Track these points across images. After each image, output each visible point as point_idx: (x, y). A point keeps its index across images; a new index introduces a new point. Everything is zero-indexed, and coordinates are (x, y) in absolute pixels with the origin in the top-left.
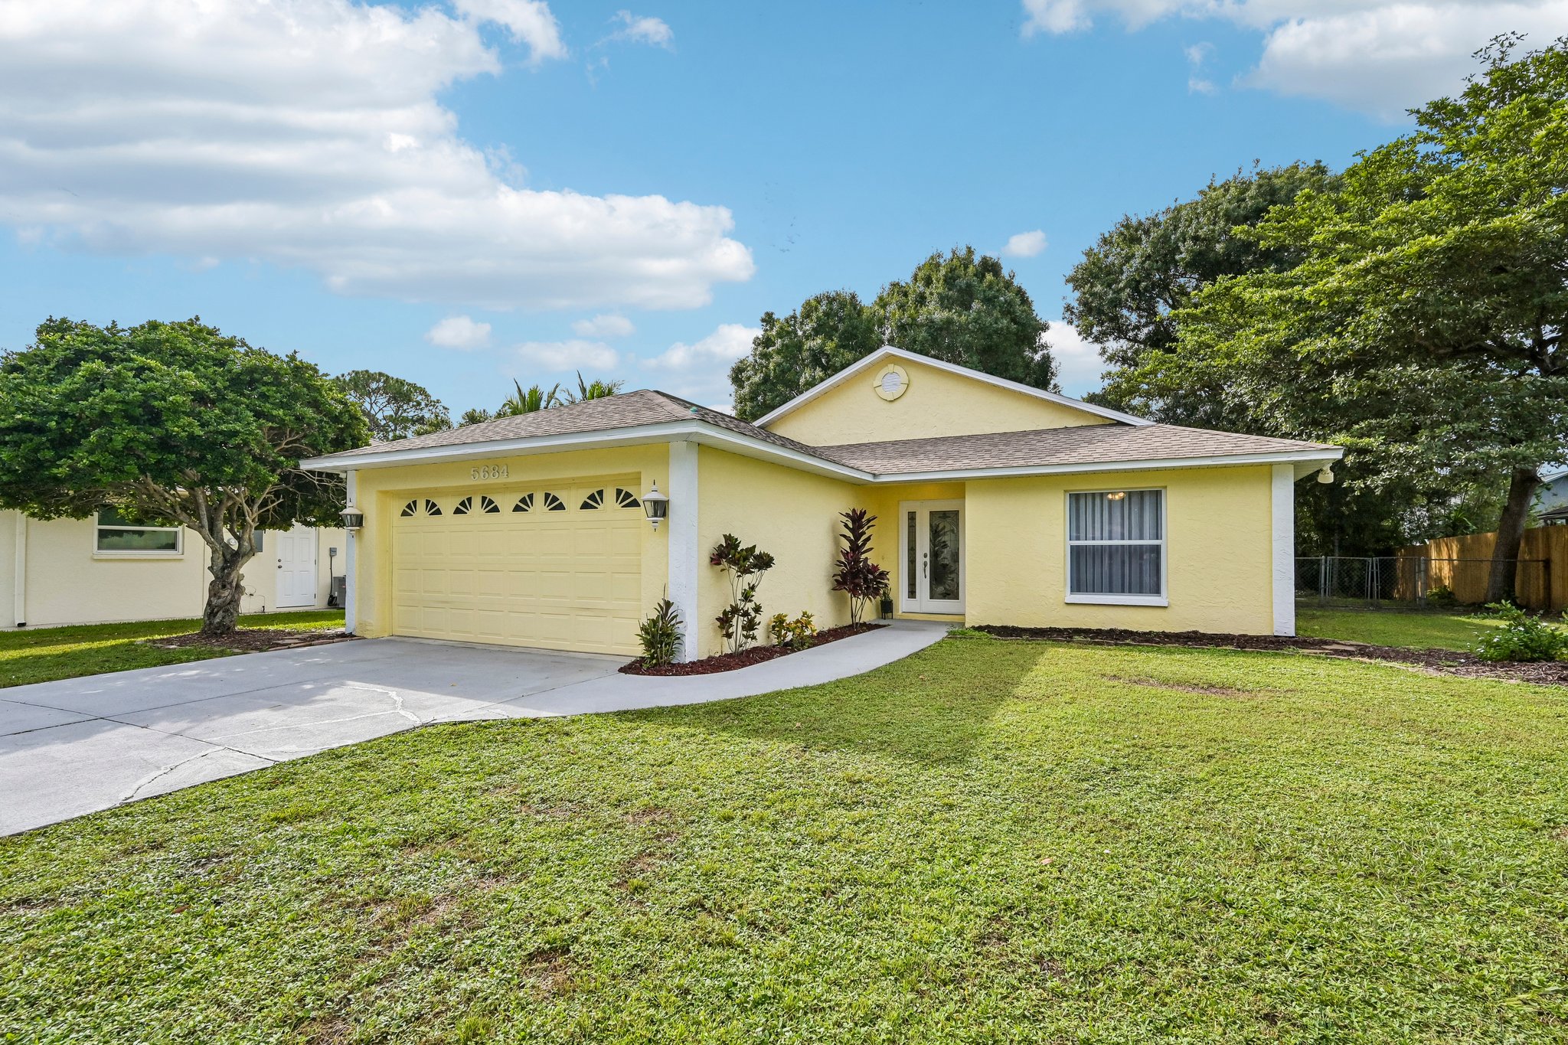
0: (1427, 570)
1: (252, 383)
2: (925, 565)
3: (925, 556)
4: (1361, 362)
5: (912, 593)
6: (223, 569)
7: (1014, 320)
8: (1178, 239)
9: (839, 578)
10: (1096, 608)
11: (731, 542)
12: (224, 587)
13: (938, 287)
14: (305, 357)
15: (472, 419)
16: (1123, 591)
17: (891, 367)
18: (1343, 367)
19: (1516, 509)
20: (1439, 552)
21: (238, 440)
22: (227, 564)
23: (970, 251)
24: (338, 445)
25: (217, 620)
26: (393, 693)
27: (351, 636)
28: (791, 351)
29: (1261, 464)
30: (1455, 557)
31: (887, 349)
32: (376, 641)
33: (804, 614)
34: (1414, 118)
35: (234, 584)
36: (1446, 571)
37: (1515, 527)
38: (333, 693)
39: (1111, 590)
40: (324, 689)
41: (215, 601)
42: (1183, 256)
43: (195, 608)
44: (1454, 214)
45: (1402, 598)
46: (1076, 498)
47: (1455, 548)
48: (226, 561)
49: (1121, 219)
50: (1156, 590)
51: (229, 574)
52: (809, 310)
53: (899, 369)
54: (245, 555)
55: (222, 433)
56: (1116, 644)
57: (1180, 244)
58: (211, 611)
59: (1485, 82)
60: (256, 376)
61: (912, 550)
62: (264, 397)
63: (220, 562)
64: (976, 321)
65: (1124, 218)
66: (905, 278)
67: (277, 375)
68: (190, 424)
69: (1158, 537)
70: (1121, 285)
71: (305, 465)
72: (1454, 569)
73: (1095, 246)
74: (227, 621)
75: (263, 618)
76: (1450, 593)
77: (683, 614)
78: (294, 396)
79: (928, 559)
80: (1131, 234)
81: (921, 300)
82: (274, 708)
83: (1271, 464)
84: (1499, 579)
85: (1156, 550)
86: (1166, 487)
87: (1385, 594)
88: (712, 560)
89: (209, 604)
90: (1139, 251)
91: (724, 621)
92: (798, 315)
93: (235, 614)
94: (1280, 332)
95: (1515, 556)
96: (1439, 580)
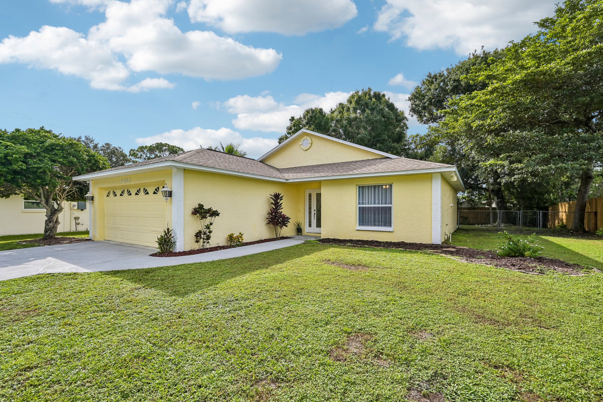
0: (558, 216)
1: (53, 149)
2: (315, 214)
3: (315, 211)
5: (310, 225)
6: (50, 216)
7: (384, 117)
8: (447, 81)
9: (270, 219)
10: (367, 232)
11: (201, 206)
12: (50, 222)
17: (305, 137)
19: (584, 190)
20: (562, 209)
21: (41, 170)
22: (53, 213)
23: (370, 90)
25: (48, 234)
27: (90, 240)
29: (427, 173)
30: (567, 211)
31: (304, 130)
32: (98, 242)
33: (240, 233)
34: (537, 25)
35: (54, 221)
36: (564, 217)
37: (583, 198)
39: (374, 225)
41: (47, 227)
42: (449, 87)
43: (40, 229)
44: (537, 65)
45: (551, 228)
46: (361, 188)
47: (567, 205)
48: (52, 213)
49: (428, 74)
50: (390, 225)
51: (52, 218)
52: (305, 115)
53: (308, 138)
54: (60, 210)
55: (35, 167)
56: (360, 247)
57: (448, 82)
58: (46, 231)
59: (563, 7)
60: (53, 147)
61: (310, 208)
62: (56, 155)
63: (49, 213)
64: (367, 117)
65: (428, 73)
68: (21, 165)
69: (391, 203)
70: (425, 101)
72: (567, 216)
73: (420, 85)
74: (51, 234)
75: (61, 234)
76: (565, 225)
77: (176, 234)
79: (315, 212)
80: (431, 80)
81: (349, 109)
83: (432, 173)
84: (577, 220)
85: (390, 209)
86: (395, 183)
87: (545, 226)
88: (192, 213)
89: (45, 228)
92: (302, 117)
93: (54, 232)
95: (584, 210)
96: (562, 220)
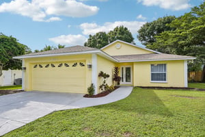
0: (189, 77)
2: (125, 76)
4: (188, 45)
5: (122, 81)
10: (155, 83)
13: (118, 32)
14: (13, 37)
15: (36, 51)
16: (160, 80)
17: (118, 43)
18: (186, 45)
24: (20, 54)
26: (42, 103)
27: (23, 91)
28: (95, 41)
30: (194, 75)
31: (118, 40)
38: (28, 104)
39: (158, 80)
40: (26, 103)
46: (152, 65)
50: (165, 80)
52: (97, 34)
61: (122, 74)
66: (113, 30)
67: (8, 40)
69: (165, 71)
70: (146, 32)
71: (14, 58)
75: (2, 87)
77: (95, 86)
78: (12, 44)
80: (148, 25)
81: (116, 33)
82: (17, 108)
83: (184, 60)
84: (203, 78)
85: (165, 74)
86: (167, 64)
88: (99, 76)
90: (149, 27)
91: (101, 87)
94: (175, 40)
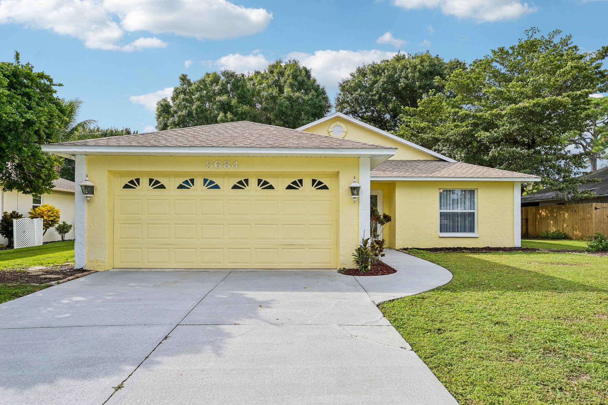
10: (451, 238)
16: (458, 231)
17: (338, 122)
39: (453, 231)
50: (472, 230)
64: (311, 99)
69: (472, 209)
83: (514, 182)
85: (472, 215)
86: (477, 189)
